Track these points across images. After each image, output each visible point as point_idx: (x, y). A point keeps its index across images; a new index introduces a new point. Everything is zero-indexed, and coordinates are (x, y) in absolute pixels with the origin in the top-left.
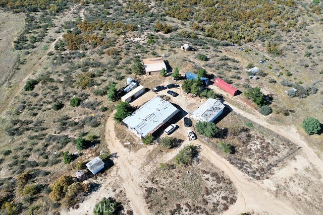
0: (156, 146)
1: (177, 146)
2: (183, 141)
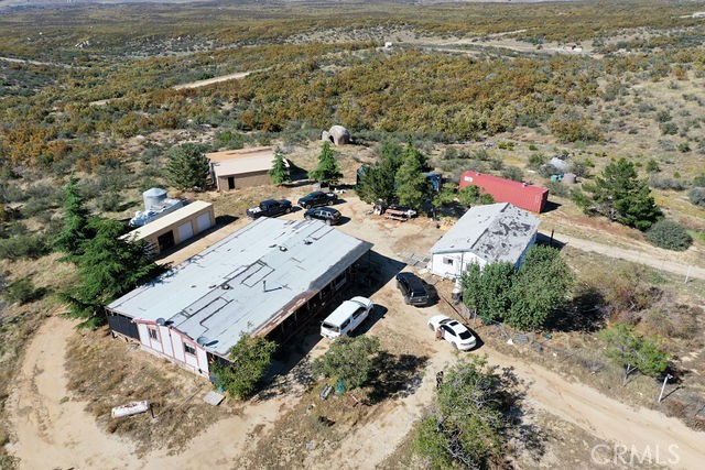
0: (291, 401)
1: (400, 387)
2: (426, 358)
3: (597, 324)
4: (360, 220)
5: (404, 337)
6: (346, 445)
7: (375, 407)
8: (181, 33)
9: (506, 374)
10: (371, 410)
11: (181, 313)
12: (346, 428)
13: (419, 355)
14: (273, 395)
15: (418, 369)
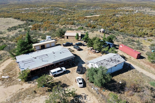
0: (33, 85)
2: (69, 86)
3: (122, 92)
4: (85, 51)
5: (68, 79)
6: (36, 98)
7: (48, 93)
8: (95, 5)
9: (85, 96)
10: (46, 93)
11: (22, 61)
12: (38, 95)
13: (68, 85)
14: (31, 83)
15: (65, 88)
